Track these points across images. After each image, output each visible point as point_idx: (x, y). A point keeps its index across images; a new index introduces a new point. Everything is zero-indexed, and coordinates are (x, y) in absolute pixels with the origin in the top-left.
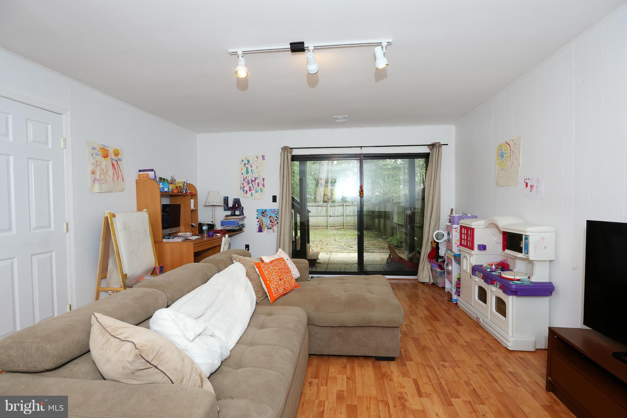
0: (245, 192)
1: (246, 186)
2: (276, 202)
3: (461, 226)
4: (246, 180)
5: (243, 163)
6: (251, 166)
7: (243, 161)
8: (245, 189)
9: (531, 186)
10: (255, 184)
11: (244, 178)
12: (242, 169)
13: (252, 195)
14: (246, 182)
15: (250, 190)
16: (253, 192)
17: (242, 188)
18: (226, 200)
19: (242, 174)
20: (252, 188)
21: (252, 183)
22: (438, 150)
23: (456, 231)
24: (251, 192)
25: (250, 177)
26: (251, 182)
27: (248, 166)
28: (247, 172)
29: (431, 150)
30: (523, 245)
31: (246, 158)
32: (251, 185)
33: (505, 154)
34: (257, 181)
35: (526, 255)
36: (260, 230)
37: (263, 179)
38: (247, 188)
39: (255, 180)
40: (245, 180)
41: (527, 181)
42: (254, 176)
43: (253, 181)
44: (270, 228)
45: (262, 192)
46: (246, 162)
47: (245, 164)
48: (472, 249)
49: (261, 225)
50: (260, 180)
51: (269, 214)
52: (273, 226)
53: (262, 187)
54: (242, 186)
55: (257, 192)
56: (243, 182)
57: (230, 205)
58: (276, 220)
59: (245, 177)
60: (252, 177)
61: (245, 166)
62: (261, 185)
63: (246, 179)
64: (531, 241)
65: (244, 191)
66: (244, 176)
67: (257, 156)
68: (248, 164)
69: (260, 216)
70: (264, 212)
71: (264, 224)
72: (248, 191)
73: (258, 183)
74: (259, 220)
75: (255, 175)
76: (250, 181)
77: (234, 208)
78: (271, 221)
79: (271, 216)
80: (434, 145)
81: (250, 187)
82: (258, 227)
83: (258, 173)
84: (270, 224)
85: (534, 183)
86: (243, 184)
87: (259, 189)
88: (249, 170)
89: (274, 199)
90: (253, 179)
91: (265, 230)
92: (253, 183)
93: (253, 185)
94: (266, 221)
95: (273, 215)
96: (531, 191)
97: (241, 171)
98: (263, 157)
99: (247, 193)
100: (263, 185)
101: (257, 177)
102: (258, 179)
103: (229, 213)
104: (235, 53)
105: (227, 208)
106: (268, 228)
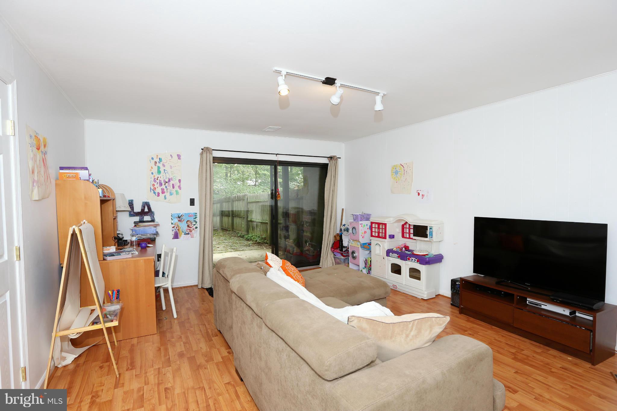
0: (157, 194)
1: (157, 187)
2: (194, 205)
3: (371, 222)
4: (158, 181)
5: (153, 162)
6: (164, 165)
7: (153, 159)
8: (157, 191)
9: (422, 195)
10: (169, 185)
11: (155, 179)
12: (152, 168)
13: (165, 198)
14: (157, 183)
15: (163, 192)
16: (167, 194)
17: (153, 190)
18: (131, 204)
19: (152, 173)
20: (165, 190)
21: (165, 184)
22: (335, 162)
23: (362, 226)
24: (164, 195)
25: (163, 177)
26: (163, 184)
27: (160, 165)
28: (159, 172)
29: (330, 161)
30: (428, 233)
31: (157, 156)
32: (163, 187)
33: (399, 172)
34: (171, 182)
35: (431, 239)
36: (176, 236)
37: (180, 181)
38: (159, 190)
39: (169, 181)
40: (156, 181)
41: (419, 192)
42: (168, 177)
43: (167, 182)
44: (188, 233)
45: (178, 194)
46: (158, 160)
47: (156, 162)
48: (385, 238)
49: (177, 230)
50: (175, 182)
51: (186, 218)
52: (191, 231)
53: (178, 189)
54: (152, 188)
55: (171, 194)
56: (153, 183)
57: (138, 208)
58: (194, 225)
59: (156, 177)
60: (165, 178)
61: (156, 165)
62: (176, 187)
63: (157, 179)
64: (434, 229)
65: (155, 193)
66: (154, 176)
67: (171, 155)
68: (160, 163)
69: (176, 220)
70: (180, 217)
71: (180, 229)
72: (161, 194)
73: (173, 184)
74: (174, 225)
75: (170, 176)
76: (162, 182)
77: (142, 213)
78: (188, 226)
79: (188, 221)
80: (332, 157)
81: (163, 190)
82: (173, 234)
83: (172, 174)
84: (187, 229)
85: (425, 194)
86: (154, 185)
87: (174, 191)
88: (162, 170)
89: (192, 202)
90: (167, 180)
91: (182, 237)
92: (167, 184)
93: (166, 187)
94: (183, 226)
95: (192, 219)
96: (422, 198)
97: (151, 170)
98: (179, 157)
99: (158, 195)
100: (180, 187)
101: (172, 178)
102: (172, 180)
103: (137, 219)
104: (279, 72)
105: (133, 214)
106: (186, 234)
